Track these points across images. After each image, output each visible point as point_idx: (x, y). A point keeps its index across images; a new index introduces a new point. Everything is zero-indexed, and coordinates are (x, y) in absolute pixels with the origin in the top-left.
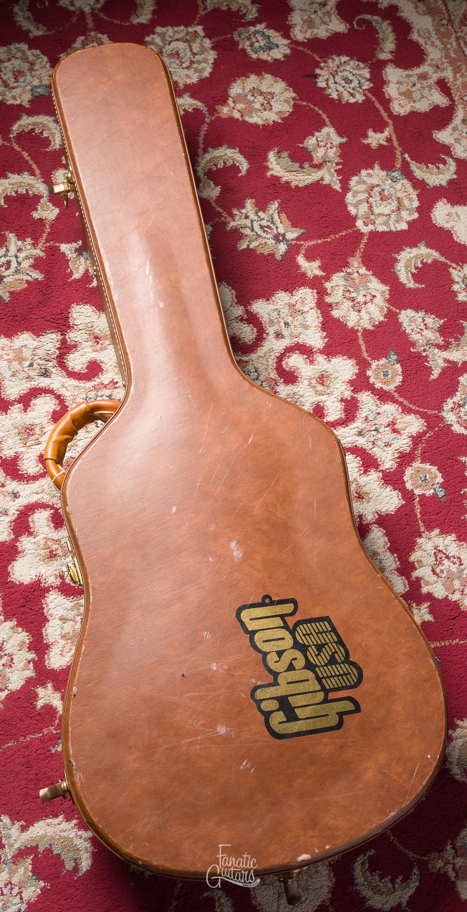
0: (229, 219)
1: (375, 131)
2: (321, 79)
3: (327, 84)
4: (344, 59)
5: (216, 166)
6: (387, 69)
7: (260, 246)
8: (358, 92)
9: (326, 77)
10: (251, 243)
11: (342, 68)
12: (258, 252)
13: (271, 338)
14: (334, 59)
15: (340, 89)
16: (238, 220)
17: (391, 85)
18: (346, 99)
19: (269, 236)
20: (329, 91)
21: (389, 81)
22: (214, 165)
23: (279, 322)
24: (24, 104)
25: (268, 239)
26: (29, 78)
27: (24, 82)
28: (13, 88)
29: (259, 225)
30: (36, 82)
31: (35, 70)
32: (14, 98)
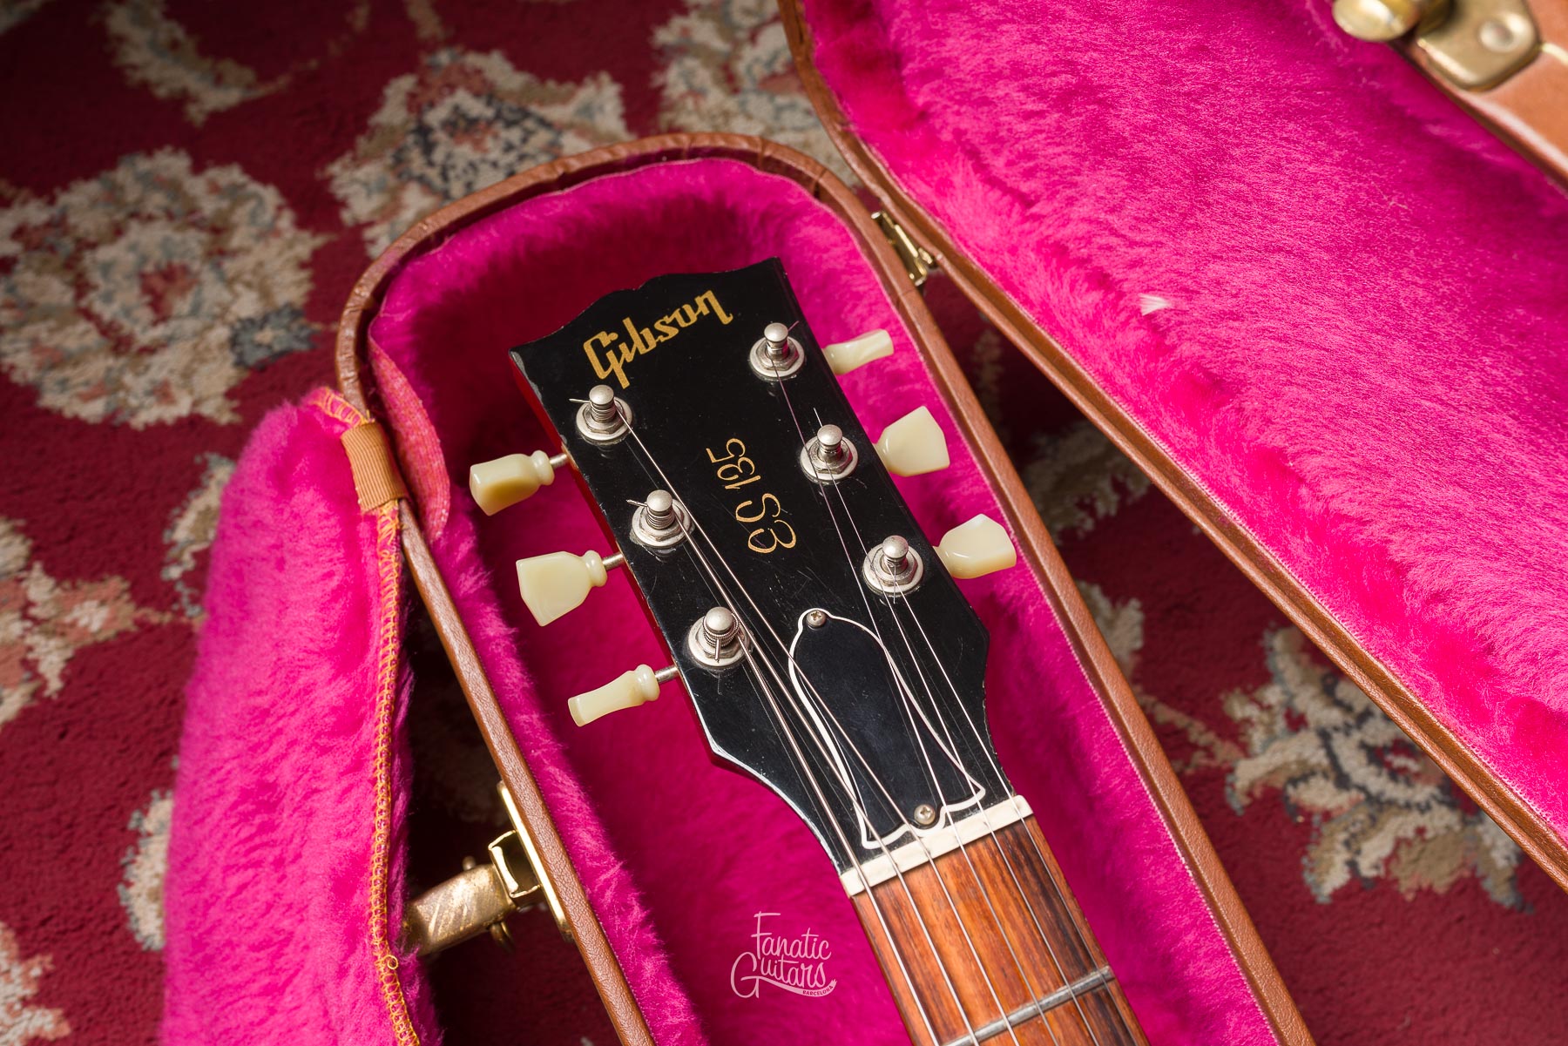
0: (1224, 750)
5: (1091, 510)
7: (1403, 852)
10: (1358, 852)
12: (1407, 886)
16: (1266, 746)
19: (1424, 792)
22: (1081, 506)
24: (207, 410)
25: (1424, 808)
26: (213, 292)
27: (195, 311)
28: (150, 350)
29: (1363, 746)
30: (247, 305)
31: (234, 253)
32: (162, 393)
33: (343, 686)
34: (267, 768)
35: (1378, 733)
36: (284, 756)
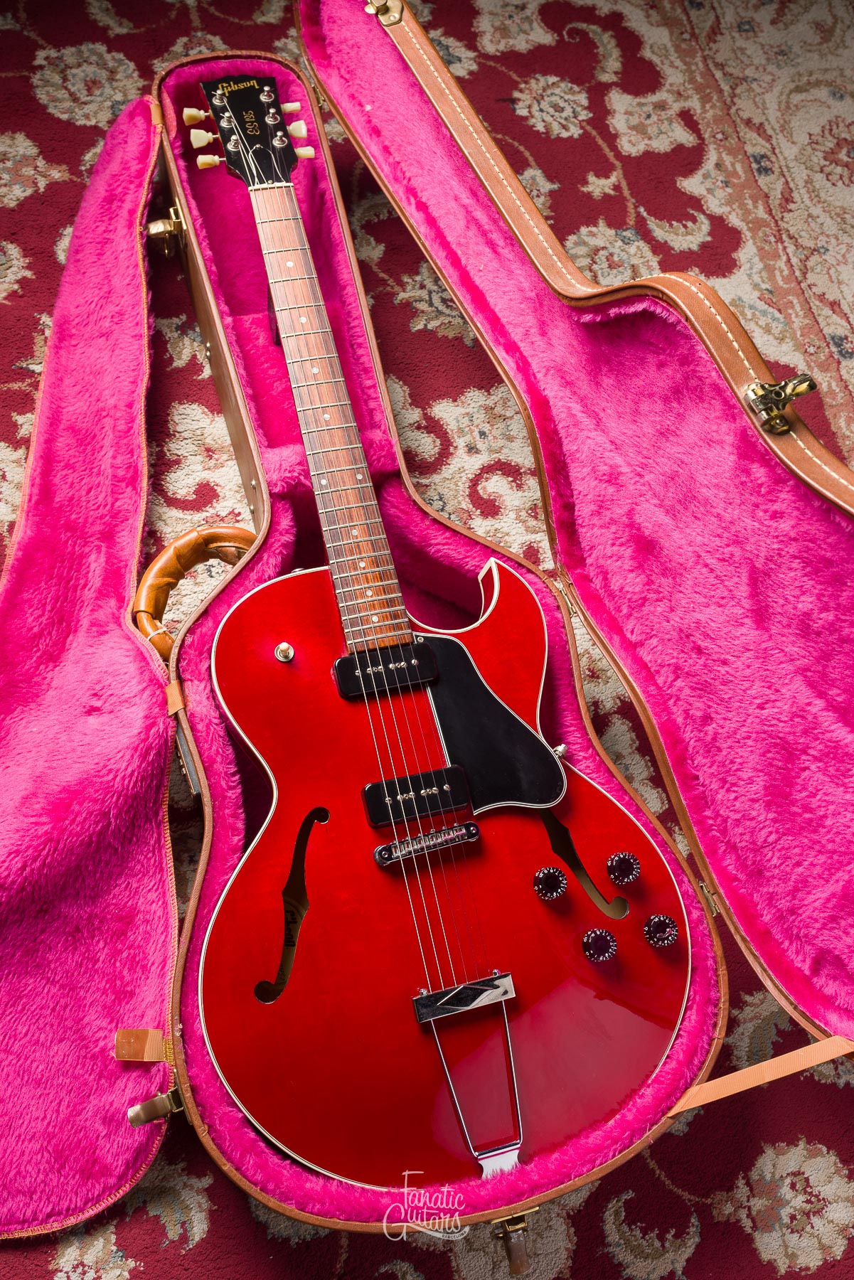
0: (397, 288)
1: (598, 176)
2: (521, 104)
3: (530, 112)
4: (552, 79)
5: (378, 216)
6: (611, 95)
7: (442, 326)
8: (573, 123)
9: (528, 103)
10: (429, 323)
11: (549, 92)
12: (440, 335)
13: (461, 451)
14: (538, 80)
15: (548, 119)
16: (410, 291)
17: (617, 115)
18: (556, 132)
19: (454, 313)
20: (532, 122)
21: (614, 111)
22: (376, 215)
23: (472, 431)
24: (100, 125)
25: (453, 317)
26: (108, 91)
27: (101, 95)
28: (85, 103)
29: (441, 297)
30: (119, 97)
31: (117, 81)
32: (87, 117)
33: (140, 166)
34: (114, 190)
35: (445, 295)
36: (119, 186)
